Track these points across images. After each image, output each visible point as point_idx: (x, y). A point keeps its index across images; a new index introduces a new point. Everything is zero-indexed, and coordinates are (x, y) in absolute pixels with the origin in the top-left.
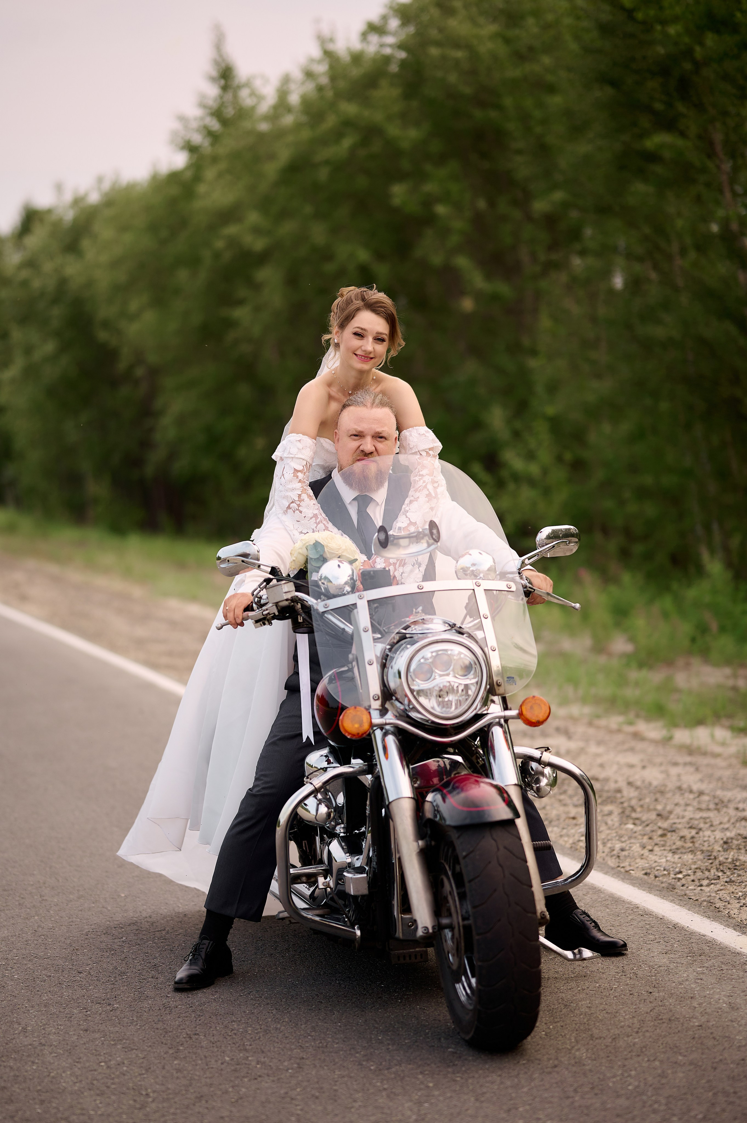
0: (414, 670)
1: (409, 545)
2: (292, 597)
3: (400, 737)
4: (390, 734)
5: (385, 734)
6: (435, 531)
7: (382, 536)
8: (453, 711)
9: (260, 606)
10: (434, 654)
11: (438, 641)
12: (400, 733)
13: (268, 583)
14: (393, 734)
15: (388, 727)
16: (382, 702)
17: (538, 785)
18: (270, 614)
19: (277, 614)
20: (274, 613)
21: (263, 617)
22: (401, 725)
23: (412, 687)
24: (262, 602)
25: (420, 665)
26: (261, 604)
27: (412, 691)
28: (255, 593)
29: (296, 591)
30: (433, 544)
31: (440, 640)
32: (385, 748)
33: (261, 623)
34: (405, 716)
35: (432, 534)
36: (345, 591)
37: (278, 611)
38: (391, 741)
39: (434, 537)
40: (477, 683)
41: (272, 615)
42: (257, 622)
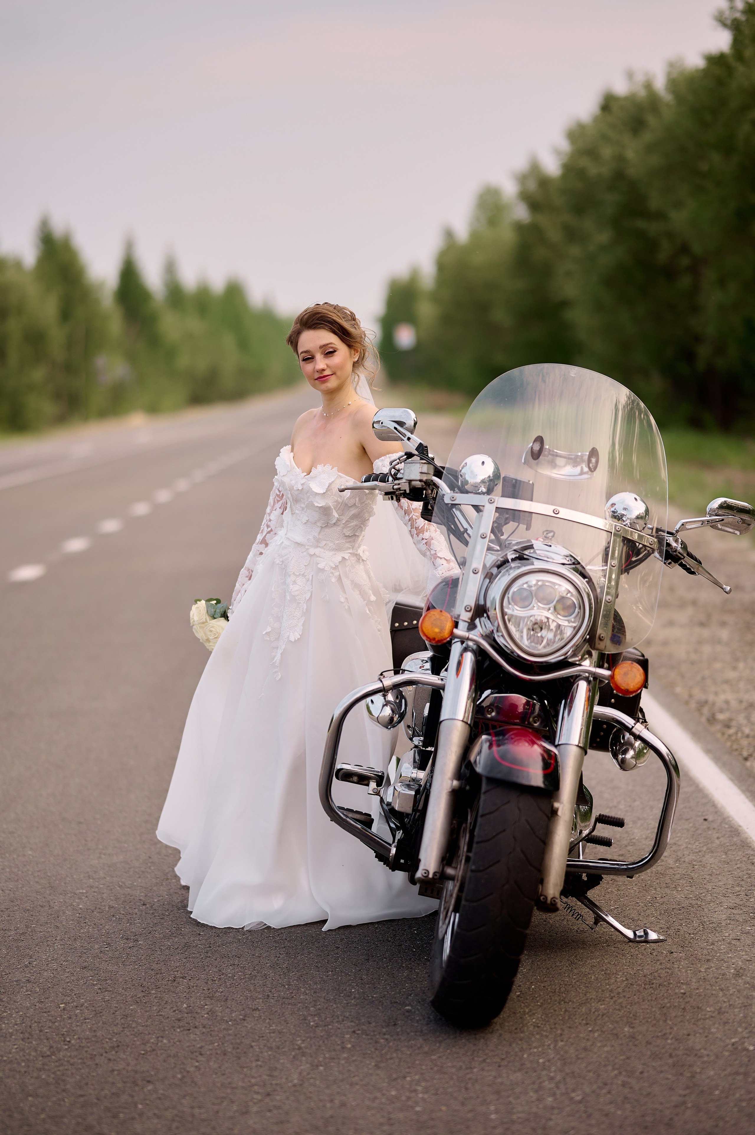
0: (514, 593)
1: (565, 466)
2: (426, 480)
3: (480, 658)
4: (470, 651)
5: (466, 650)
6: (593, 460)
7: (537, 447)
8: (541, 649)
9: (395, 478)
10: (540, 583)
11: (550, 571)
12: (480, 654)
13: (408, 458)
14: (473, 651)
15: (471, 643)
16: (472, 615)
17: (623, 756)
18: (400, 490)
19: (408, 491)
20: (405, 490)
21: (392, 490)
22: (483, 646)
23: (506, 610)
24: (399, 476)
25: (521, 589)
26: (396, 478)
27: (503, 614)
28: (393, 464)
29: (434, 475)
30: (586, 473)
31: (552, 571)
32: (459, 664)
33: (390, 496)
34: (490, 638)
35: (589, 461)
36: (480, 491)
37: (410, 490)
38: (469, 658)
39: (591, 465)
40: (575, 628)
41: (402, 492)
42: (387, 494)
